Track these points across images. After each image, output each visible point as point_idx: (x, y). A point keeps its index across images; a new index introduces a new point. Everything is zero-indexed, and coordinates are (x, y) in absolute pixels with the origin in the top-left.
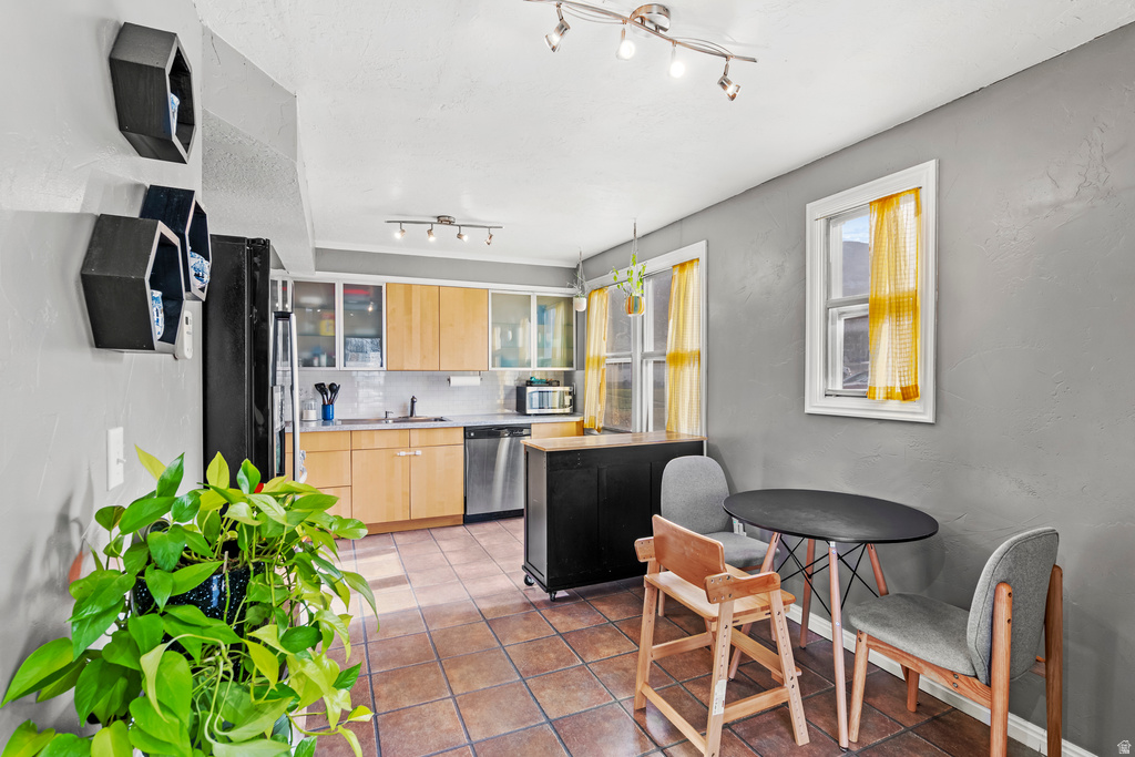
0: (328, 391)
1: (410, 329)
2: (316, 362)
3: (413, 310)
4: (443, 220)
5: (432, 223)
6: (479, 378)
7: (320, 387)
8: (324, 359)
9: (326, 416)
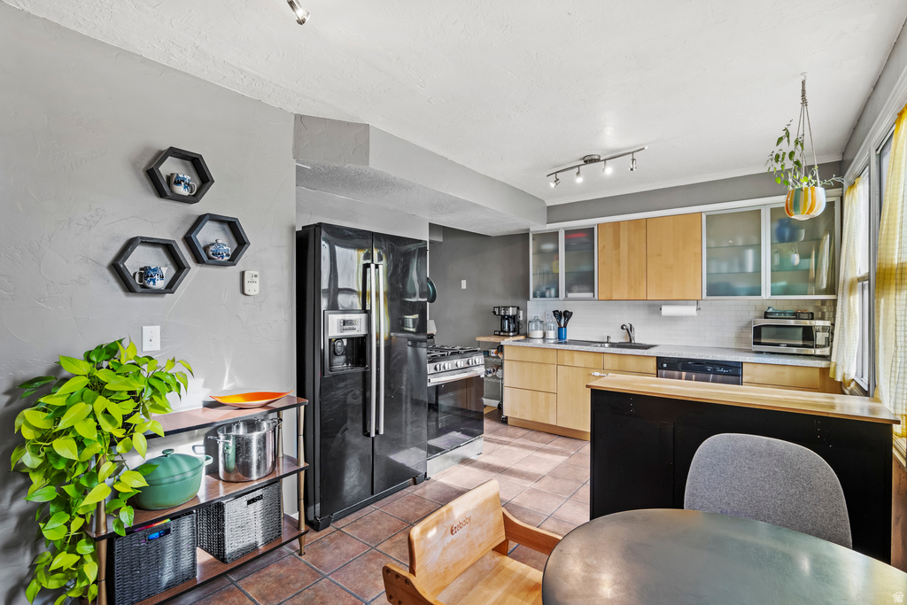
0: (563, 316)
1: (618, 261)
2: (547, 294)
3: (621, 245)
4: (589, 160)
5: (578, 166)
6: (695, 308)
7: (558, 314)
8: (553, 292)
9: (561, 337)
